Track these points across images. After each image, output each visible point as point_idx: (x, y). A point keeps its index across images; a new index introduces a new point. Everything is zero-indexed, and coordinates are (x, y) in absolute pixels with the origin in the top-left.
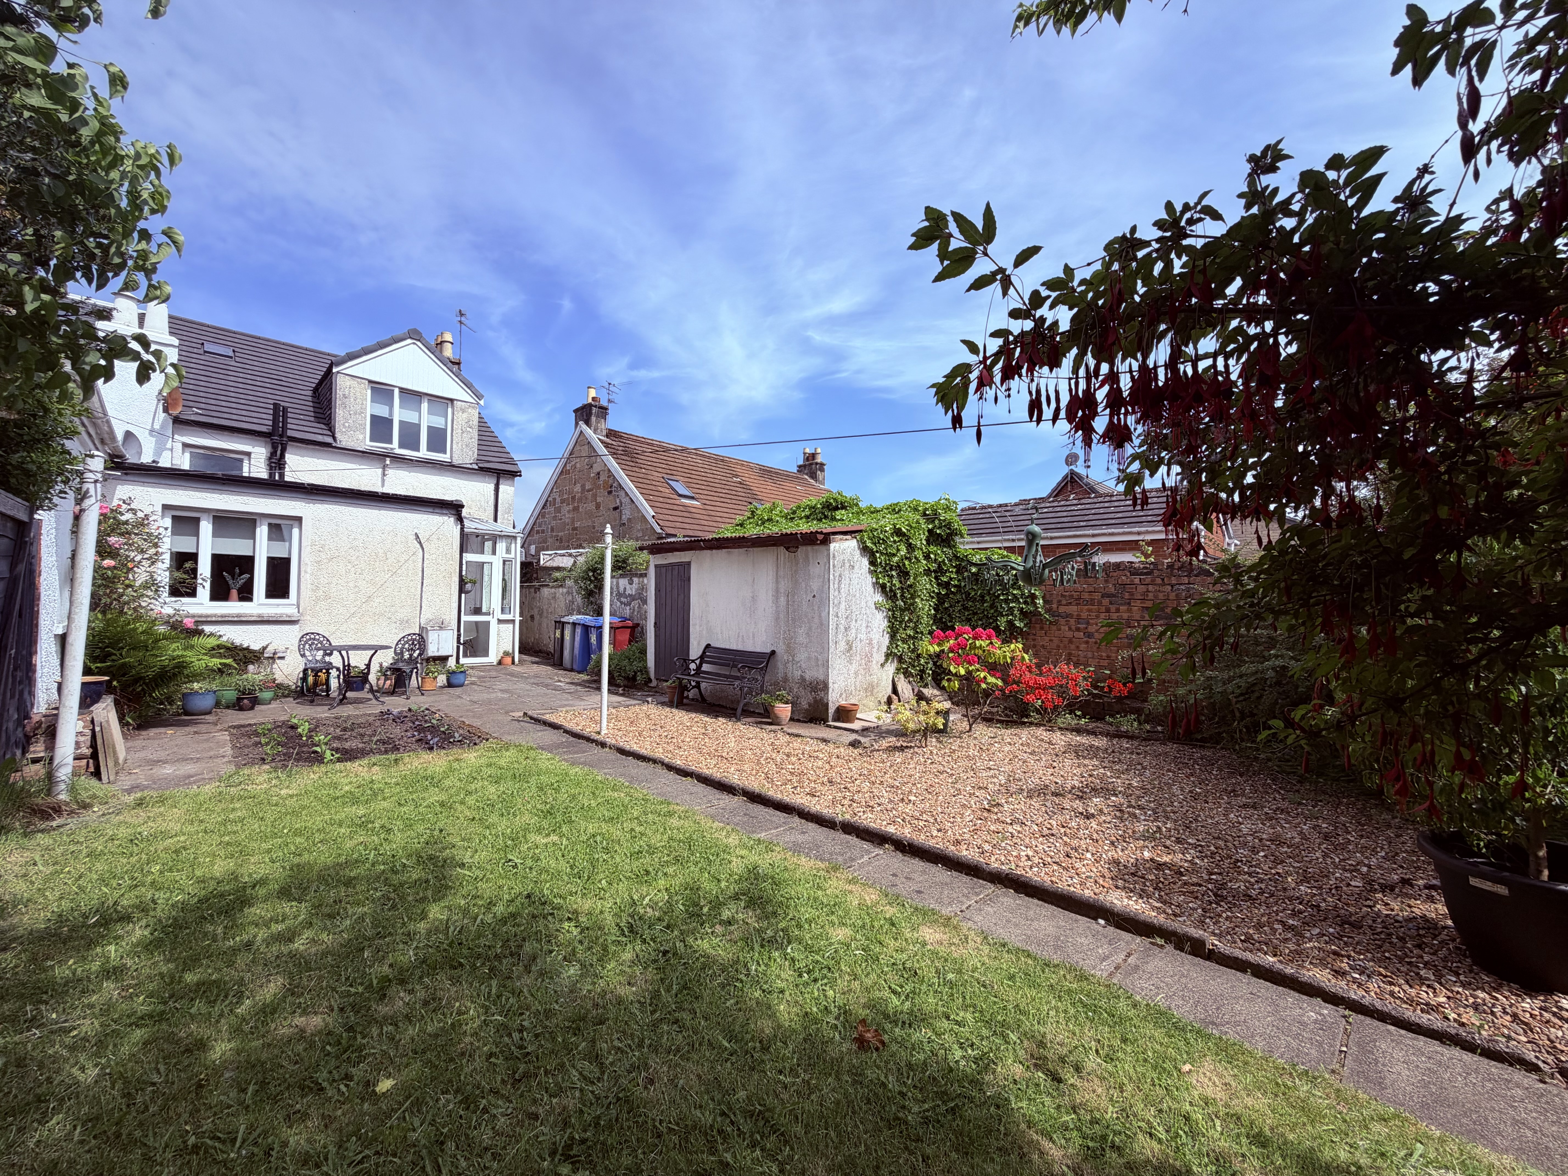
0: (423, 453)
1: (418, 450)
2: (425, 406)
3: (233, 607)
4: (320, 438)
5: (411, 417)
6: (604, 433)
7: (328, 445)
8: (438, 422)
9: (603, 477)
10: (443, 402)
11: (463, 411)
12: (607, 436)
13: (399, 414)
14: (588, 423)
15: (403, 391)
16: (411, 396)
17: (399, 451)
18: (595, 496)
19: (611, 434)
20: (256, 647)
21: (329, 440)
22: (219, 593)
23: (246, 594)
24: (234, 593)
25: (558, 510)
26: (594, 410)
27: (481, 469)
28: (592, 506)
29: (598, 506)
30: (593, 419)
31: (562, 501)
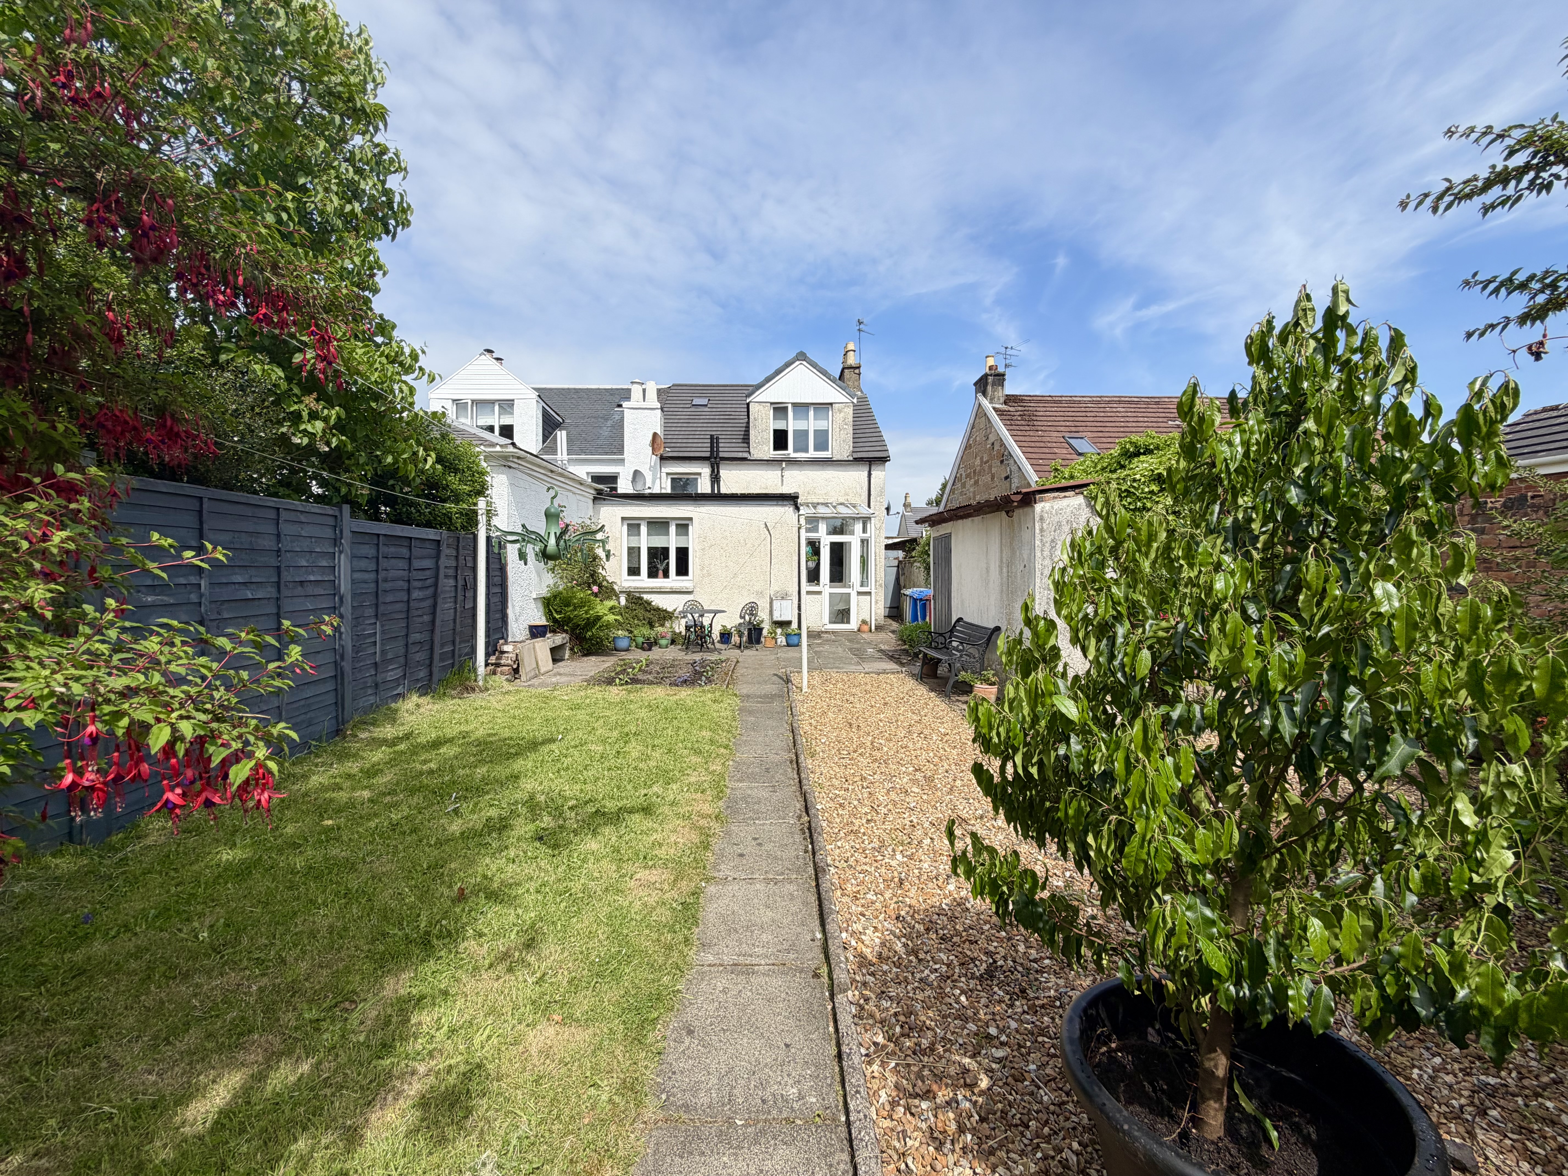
0: (812, 454)
1: (807, 451)
2: (811, 413)
3: (659, 582)
4: (740, 455)
5: (801, 425)
6: (1002, 400)
7: (745, 459)
8: (822, 425)
9: (996, 447)
10: (823, 408)
11: (840, 411)
12: (1005, 403)
13: (792, 425)
14: (984, 394)
15: (795, 405)
16: (801, 408)
17: (794, 455)
18: (990, 467)
19: (1010, 399)
20: (670, 609)
21: (745, 455)
22: (653, 573)
23: (666, 575)
24: (661, 573)
25: (964, 485)
26: (990, 379)
27: (856, 460)
28: (988, 478)
29: (993, 478)
30: (989, 388)
31: (968, 476)
